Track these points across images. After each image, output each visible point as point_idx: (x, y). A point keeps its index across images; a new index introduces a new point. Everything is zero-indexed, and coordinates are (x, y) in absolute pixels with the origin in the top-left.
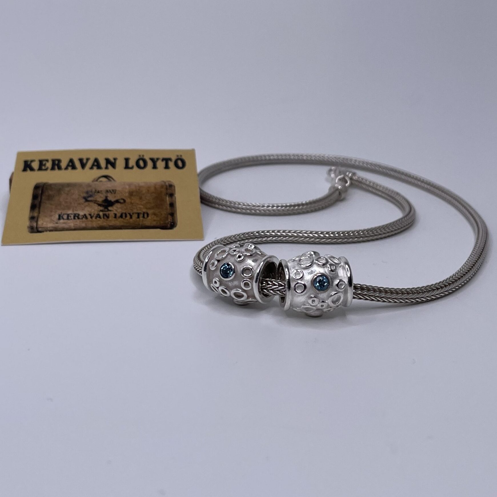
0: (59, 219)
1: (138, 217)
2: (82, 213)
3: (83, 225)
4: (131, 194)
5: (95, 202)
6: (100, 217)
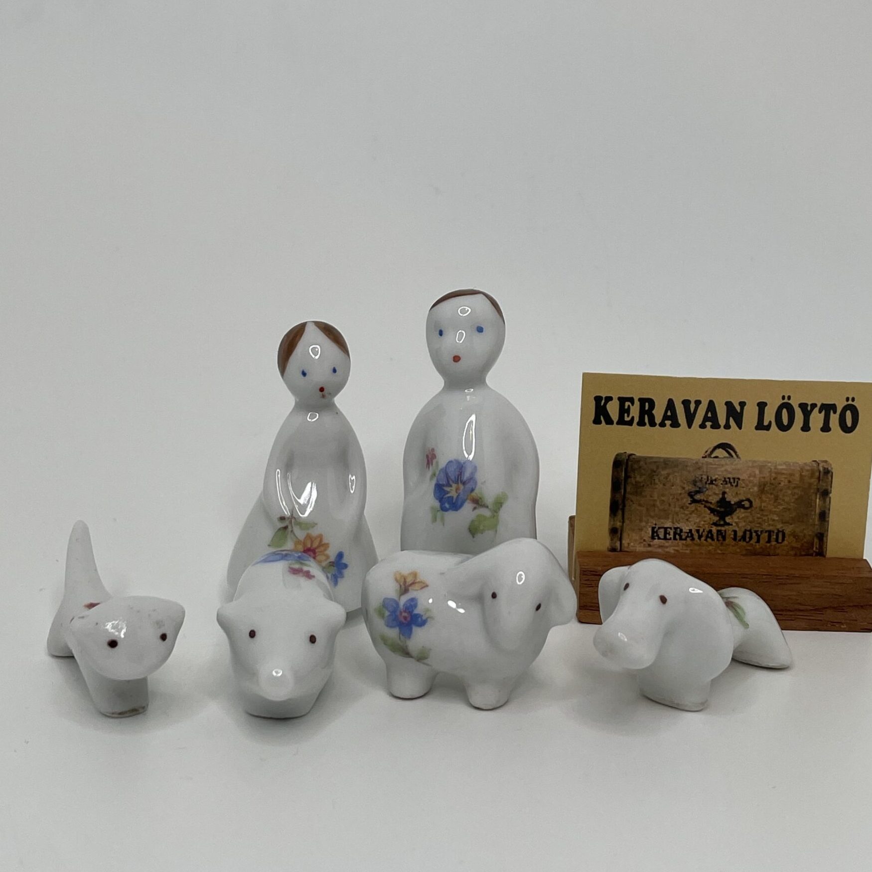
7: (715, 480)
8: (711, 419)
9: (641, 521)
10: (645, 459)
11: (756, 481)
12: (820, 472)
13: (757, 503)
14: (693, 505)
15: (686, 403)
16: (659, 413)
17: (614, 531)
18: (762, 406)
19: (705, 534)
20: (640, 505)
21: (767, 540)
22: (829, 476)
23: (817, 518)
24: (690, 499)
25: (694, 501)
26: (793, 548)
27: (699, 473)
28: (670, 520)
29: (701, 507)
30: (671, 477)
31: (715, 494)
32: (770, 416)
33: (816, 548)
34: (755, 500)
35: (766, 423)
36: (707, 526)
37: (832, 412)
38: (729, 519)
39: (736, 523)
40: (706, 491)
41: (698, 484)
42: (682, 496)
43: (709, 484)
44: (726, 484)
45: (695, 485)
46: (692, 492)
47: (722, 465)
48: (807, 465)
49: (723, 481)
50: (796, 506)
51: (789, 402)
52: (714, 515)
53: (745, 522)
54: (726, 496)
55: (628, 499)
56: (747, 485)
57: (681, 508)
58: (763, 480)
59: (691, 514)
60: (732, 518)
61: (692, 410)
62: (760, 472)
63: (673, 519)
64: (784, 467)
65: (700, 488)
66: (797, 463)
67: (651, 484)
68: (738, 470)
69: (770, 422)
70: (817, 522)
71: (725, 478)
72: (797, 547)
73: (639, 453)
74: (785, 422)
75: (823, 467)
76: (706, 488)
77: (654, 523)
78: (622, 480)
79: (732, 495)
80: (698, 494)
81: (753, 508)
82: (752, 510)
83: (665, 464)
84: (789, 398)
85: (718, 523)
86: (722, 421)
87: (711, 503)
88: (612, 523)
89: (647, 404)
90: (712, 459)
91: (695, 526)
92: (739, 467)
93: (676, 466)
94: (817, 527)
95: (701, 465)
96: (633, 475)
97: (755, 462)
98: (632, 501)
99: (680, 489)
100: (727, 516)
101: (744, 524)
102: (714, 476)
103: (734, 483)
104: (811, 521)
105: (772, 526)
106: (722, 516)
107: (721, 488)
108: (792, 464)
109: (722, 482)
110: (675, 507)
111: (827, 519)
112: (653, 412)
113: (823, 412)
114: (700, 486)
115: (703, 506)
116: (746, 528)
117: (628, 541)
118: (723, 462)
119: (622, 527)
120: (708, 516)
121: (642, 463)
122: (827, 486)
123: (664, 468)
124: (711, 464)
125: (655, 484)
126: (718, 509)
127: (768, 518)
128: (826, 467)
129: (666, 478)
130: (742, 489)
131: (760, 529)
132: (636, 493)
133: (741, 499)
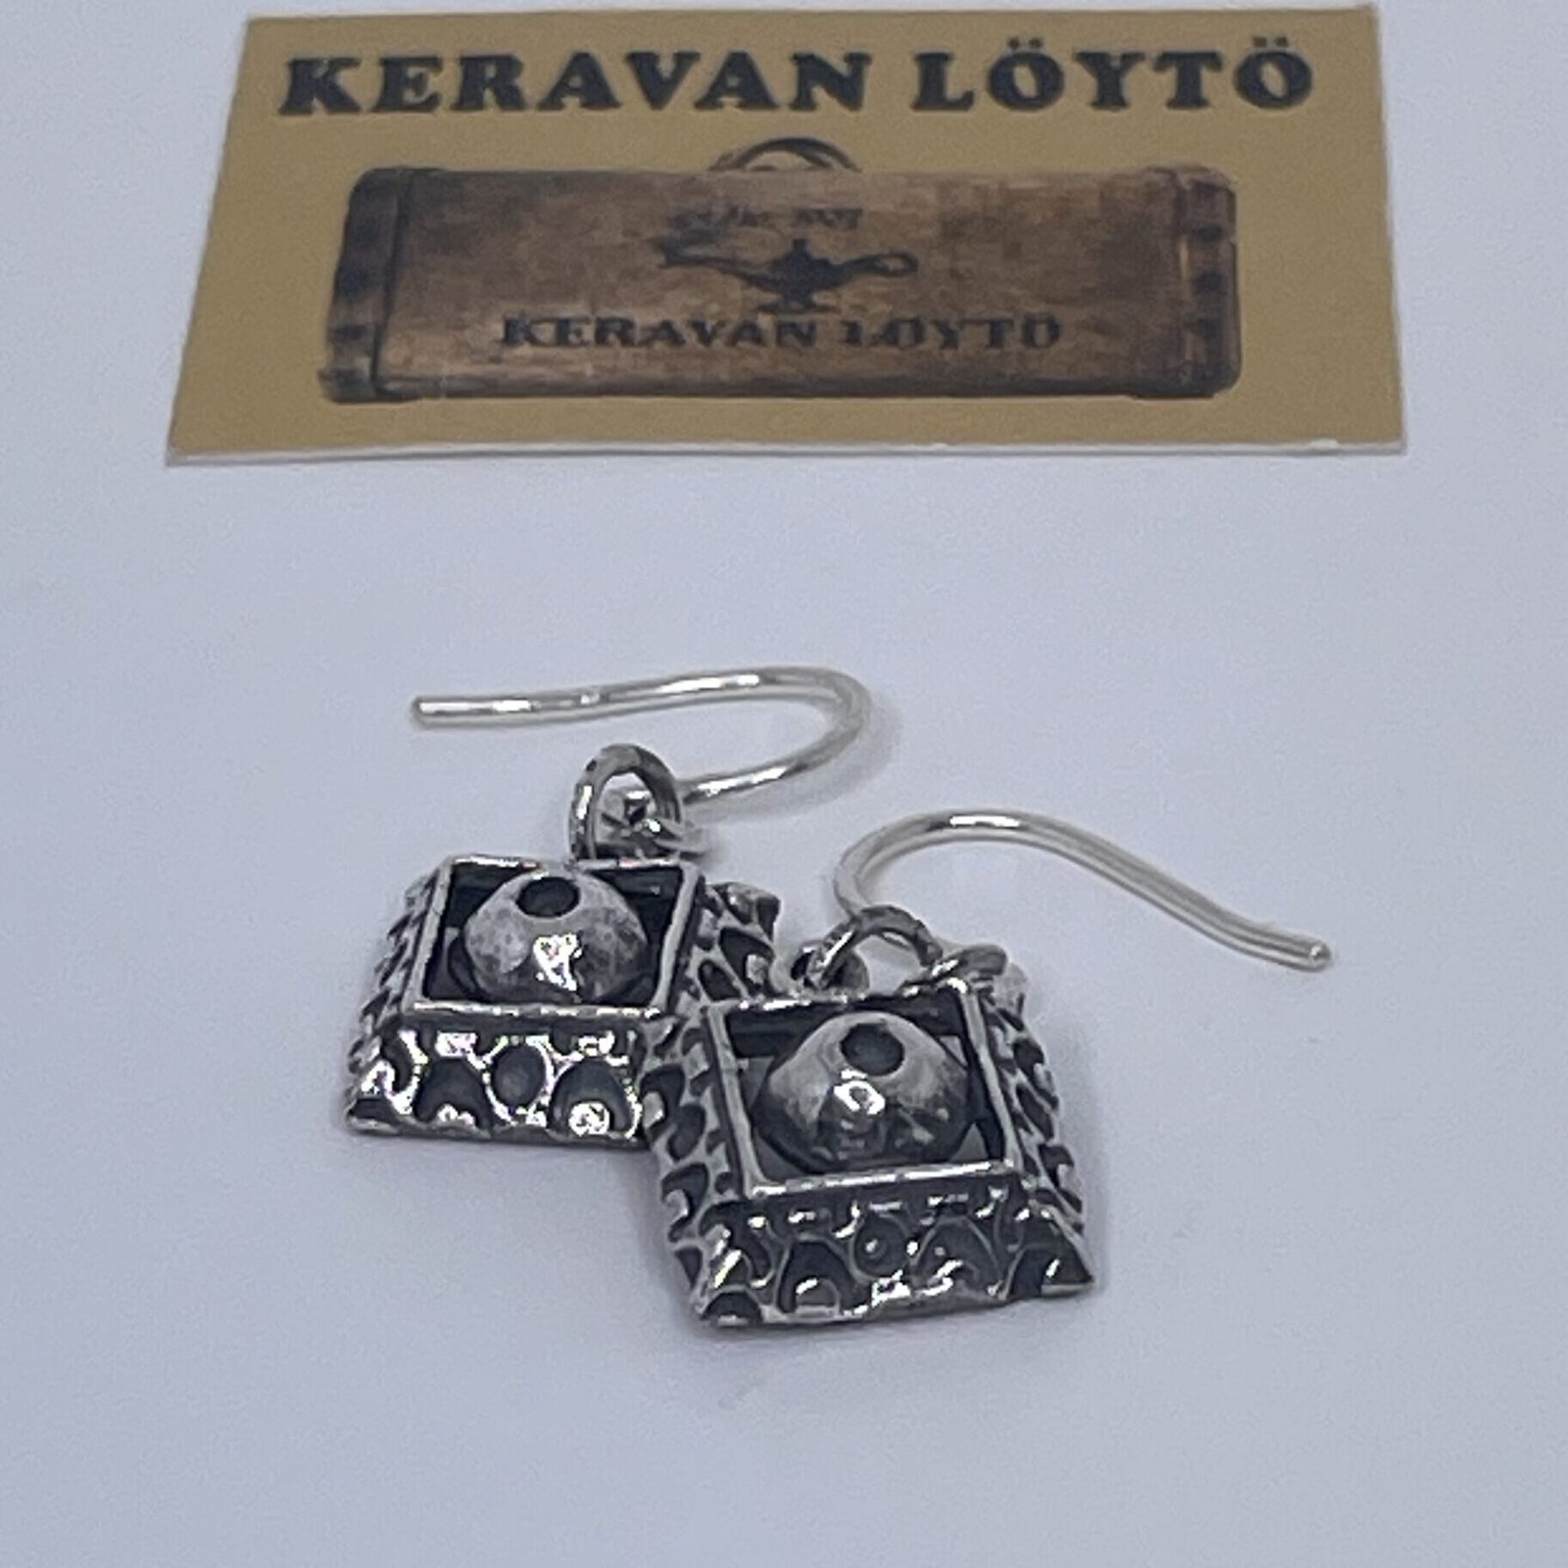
0: (509, 339)
1: (996, 340)
2: (644, 318)
3: (658, 372)
4: (954, 229)
5: (730, 266)
6: (757, 338)
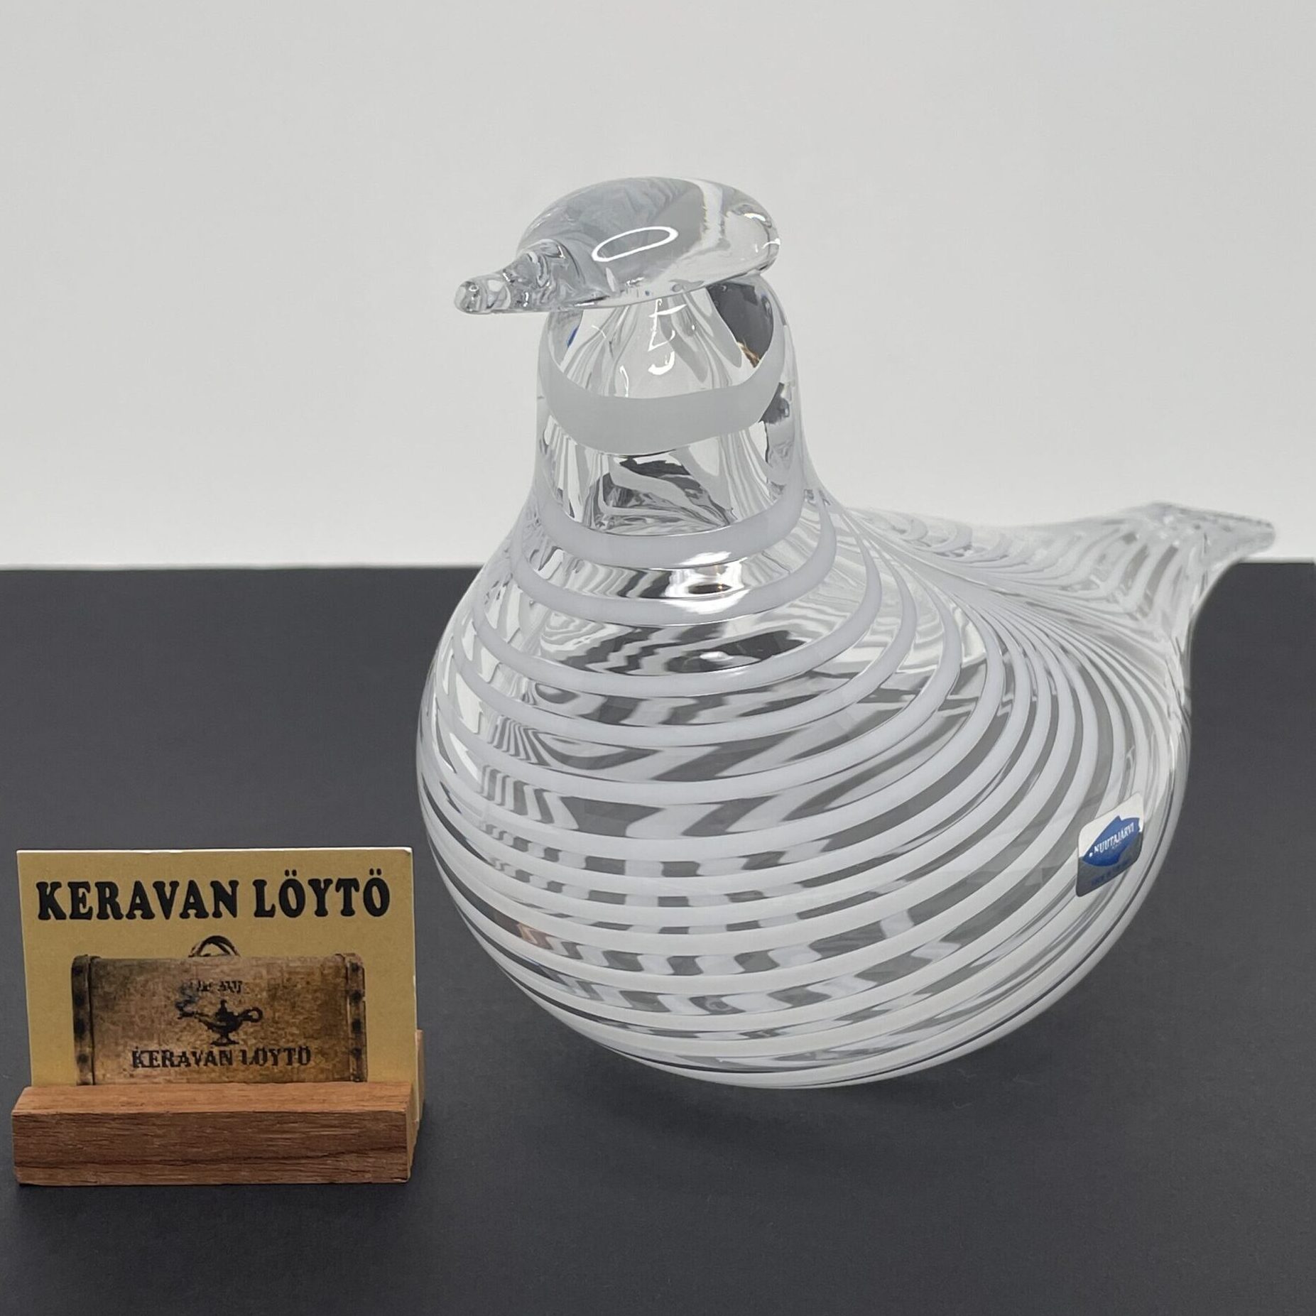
7: (210, 985)
8: (194, 904)
9: (117, 1044)
10: (114, 961)
11: (264, 984)
12: (347, 969)
13: (267, 1013)
14: (184, 1019)
15: (159, 886)
16: (124, 900)
17: (82, 1059)
18: (260, 885)
19: (204, 1056)
20: (113, 1023)
21: (287, 1061)
22: (360, 971)
23: (350, 1029)
24: (178, 1013)
25: (185, 1015)
26: (322, 1071)
27: (186, 977)
28: (156, 1041)
29: (194, 1022)
30: (150, 983)
31: (211, 1003)
32: (271, 898)
33: (353, 1070)
34: (265, 1009)
35: (268, 908)
36: (205, 1046)
37: (353, 889)
38: (234, 1036)
39: (243, 1040)
40: (198, 1000)
41: (188, 992)
42: (168, 1008)
43: (202, 991)
44: (225, 990)
45: (184, 994)
46: (180, 1003)
47: (217, 966)
48: (329, 961)
49: (221, 986)
50: (320, 1014)
51: (296, 878)
52: (213, 1031)
53: (255, 1038)
54: (226, 1005)
55: (97, 1016)
56: (253, 991)
57: (167, 1025)
58: (272, 982)
59: (182, 1031)
60: (238, 1034)
61: (168, 894)
62: (268, 972)
63: (159, 1041)
64: (298, 964)
65: (190, 997)
66: (316, 958)
67: (125, 995)
68: (238, 970)
69: (273, 907)
70: (350, 1036)
71: (222, 983)
72: (329, 1069)
73: (104, 955)
74: (293, 905)
75: (350, 962)
76: (199, 996)
77: (135, 1045)
78: (85, 992)
79: (234, 1004)
80: (188, 1005)
81: (263, 1021)
82: (263, 1023)
83: (141, 967)
84: (294, 873)
85: (220, 1041)
86: (209, 906)
87: (207, 1016)
88: (79, 1049)
89: (107, 890)
90: (202, 958)
91: (189, 1048)
92: (239, 966)
93: (156, 969)
94: (350, 1041)
95: (188, 966)
96: (99, 985)
97: (260, 959)
98: (101, 1019)
99: (163, 998)
100: (231, 1032)
101: (254, 1041)
102: (208, 980)
103: (235, 987)
104: (342, 1033)
105: (292, 1041)
106: (224, 1032)
107: (219, 996)
108: (309, 960)
109: (218, 988)
110: (160, 1024)
111: (363, 1031)
112: (117, 900)
113: (342, 889)
114: (191, 994)
115: (196, 1020)
116: (257, 1046)
117: (103, 1072)
118: (217, 961)
119: (93, 1054)
120: (205, 1033)
121: (109, 968)
122: (358, 986)
123: (140, 973)
124: (202, 964)
125: (131, 994)
126: (218, 1023)
127: (286, 1033)
128: (354, 961)
129: (144, 986)
130: (247, 995)
131: (277, 1048)
132: (106, 1007)
133: (247, 1008)
